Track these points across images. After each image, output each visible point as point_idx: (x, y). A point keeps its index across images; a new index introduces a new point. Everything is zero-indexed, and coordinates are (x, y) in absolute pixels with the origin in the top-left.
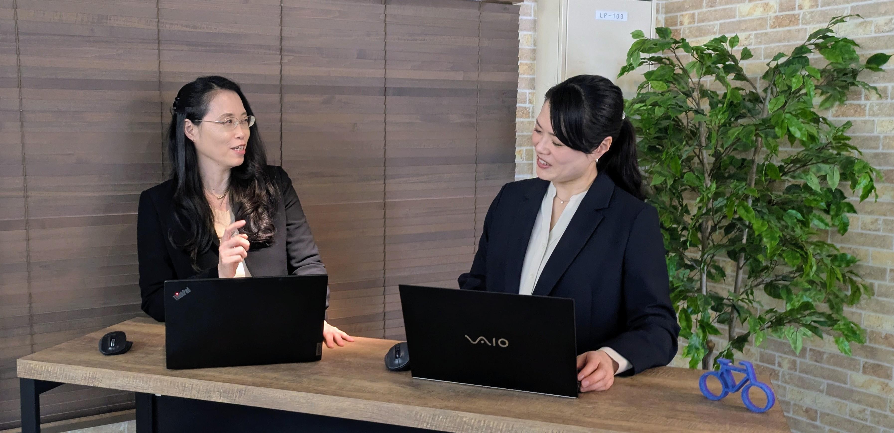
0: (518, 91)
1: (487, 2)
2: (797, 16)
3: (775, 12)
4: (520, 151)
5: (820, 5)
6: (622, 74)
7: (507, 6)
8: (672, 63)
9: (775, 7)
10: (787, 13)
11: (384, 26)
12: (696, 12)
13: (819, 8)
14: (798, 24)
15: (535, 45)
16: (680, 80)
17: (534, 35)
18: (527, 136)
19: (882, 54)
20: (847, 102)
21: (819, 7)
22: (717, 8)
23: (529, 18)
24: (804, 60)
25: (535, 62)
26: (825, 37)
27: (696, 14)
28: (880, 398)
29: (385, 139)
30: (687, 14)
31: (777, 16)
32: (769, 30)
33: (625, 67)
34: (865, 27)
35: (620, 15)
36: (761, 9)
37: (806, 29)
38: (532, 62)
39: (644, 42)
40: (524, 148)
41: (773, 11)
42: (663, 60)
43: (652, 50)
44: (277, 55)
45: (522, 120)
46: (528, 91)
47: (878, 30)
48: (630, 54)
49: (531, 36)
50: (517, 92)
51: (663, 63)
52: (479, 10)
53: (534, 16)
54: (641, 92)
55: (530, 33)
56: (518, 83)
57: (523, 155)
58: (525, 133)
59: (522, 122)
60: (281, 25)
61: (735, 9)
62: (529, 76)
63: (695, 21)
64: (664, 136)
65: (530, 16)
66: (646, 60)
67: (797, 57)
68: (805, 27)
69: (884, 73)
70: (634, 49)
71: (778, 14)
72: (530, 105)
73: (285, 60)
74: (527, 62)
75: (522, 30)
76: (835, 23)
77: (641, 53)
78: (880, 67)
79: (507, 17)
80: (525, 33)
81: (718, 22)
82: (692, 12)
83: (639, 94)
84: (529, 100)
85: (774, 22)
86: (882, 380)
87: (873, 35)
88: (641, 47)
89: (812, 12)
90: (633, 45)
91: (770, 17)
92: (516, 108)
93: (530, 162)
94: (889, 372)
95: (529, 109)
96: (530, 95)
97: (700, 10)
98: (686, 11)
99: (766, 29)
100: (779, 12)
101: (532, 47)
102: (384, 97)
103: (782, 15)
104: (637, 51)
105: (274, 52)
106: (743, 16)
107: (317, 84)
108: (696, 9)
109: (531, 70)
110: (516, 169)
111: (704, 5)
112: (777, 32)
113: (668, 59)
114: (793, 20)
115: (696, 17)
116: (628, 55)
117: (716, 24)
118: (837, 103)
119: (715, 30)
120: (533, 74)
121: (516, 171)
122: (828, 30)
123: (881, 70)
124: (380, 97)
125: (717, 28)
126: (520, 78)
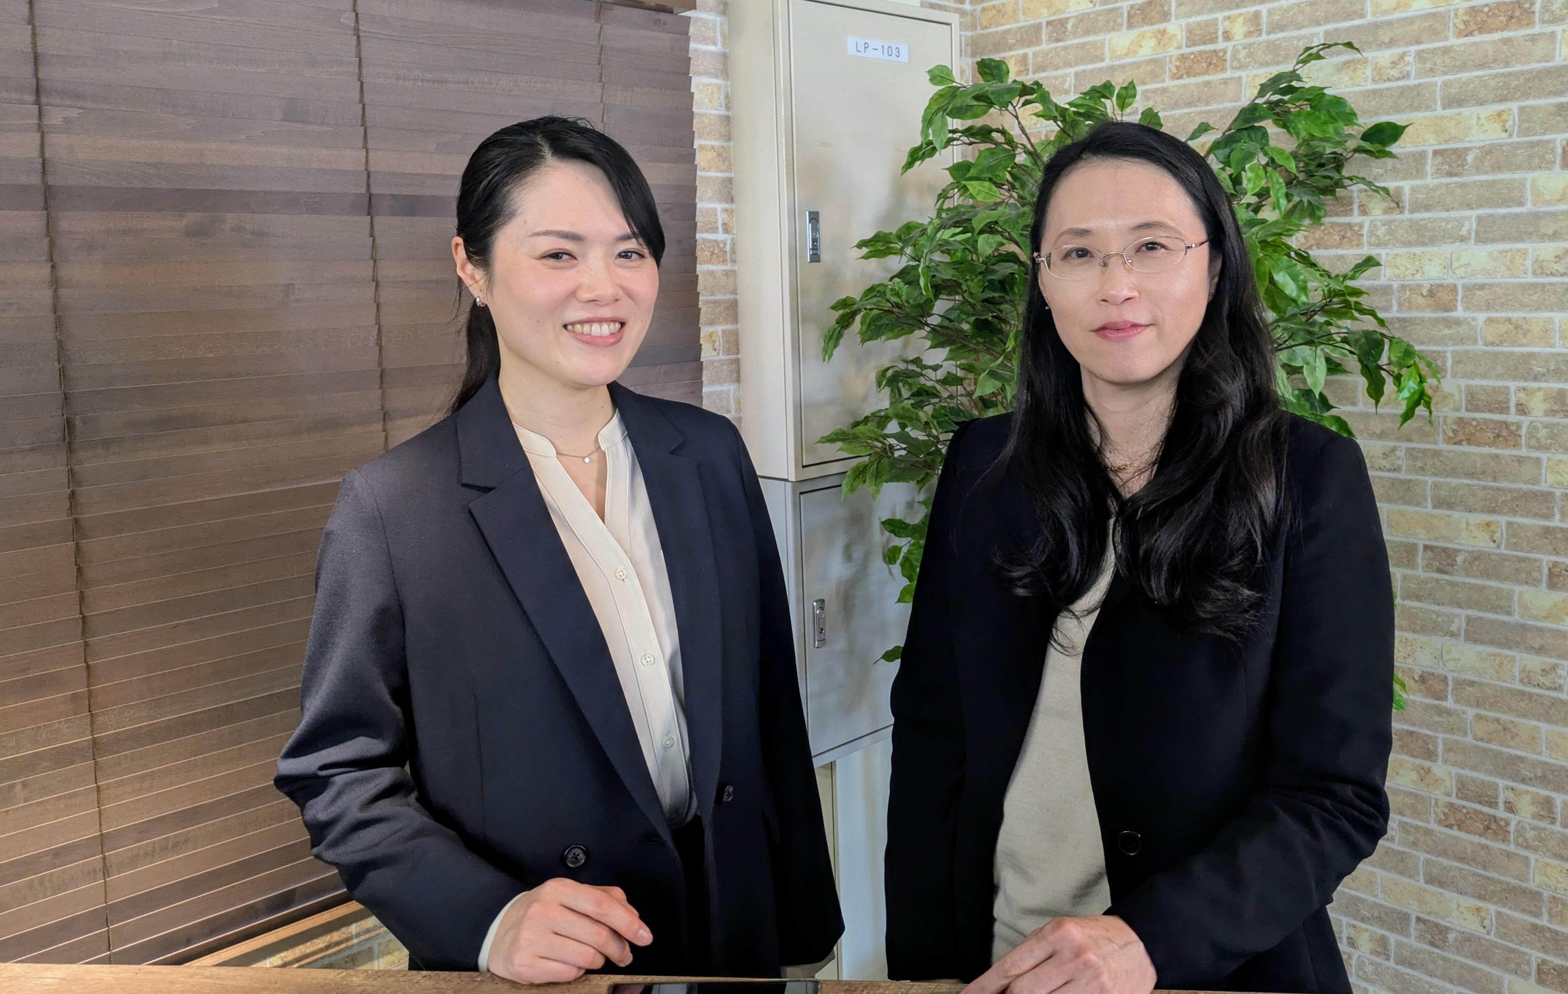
0: (698, 206)
1: (615, 4)
2: (1221, 54)
3: (1179, 48)
4: (710, 336)
5: (1264, 29)
6: (909, 165)
7: (662, 16)
8: (1010, 141)
9: (1179, 37)
10: (1202, 48)
11: (354, 42)
12: (1030, 51)
13: (1264, 37)
14: (1223, 69)
15: (728, 108)
16: (1025, 178)
17: (726, 86)
18: (723, 302)
19: (1389, 124)
20: (1326, 220)
21: (1264, 34)
22: (1069, 43)
23: (712, 48)
24: (1259, 135)
25: (731, 144)
26: (1290, 90)
27: (1030, 56)
28: (1416, 796)
29: (378, 323)
30: (1012, 56)
31: (1182, 55)
32: (1169, 83)
33: (920, 148)
34: (1354, 71)
35: (894, 49)
36: (1153, 42)
37: (1240, 78)
38: (725, 144)
39: (954, 92)
40: (719, 329)
41: (1175, 45)
42: (994, 134)
43: (969, 113)
44: (22, 102)
45: (711, 267)
46: (719, 206)
47: (1379, 75)
48: (928, 121)
49: (719, 88)
50: (695, 208)
51: (992, 141)
52: (598, 19)
53: (723, 45)
54: (945, 207)
55: (715, 81)
56: (695, 188)
57: (717, 343)
58: (719, 297)
59: (712, 273)
60: (31, 20)
61: (1103, 44)
62: (719, 175)
63: (1028, 70)
64: (1000, 297)
65: (715, 43)
66: (956, 136)
67: (1246, 129)
68: (1237, 74)
69: (1395, 160)
70: (935, 107)
71: (1186, 50)
72: (726, 236)
73: (55, 117)
74: (713, 143)
75: (699, 74)
76: (1305, 62)
77: (948, 117)
78: (1387, 149)
79: (660, 39)
80: (706, 80)
81: (1072, 70)
82: (1021, 52)
83: (940, 210)
84: (724, 224)
85: (1177, 67)
86: (1418, 761)
87: (1370, 86)
88: (949, 103)
89: (1251, 45)
90: (933, 100)
91: (1171, 56)
92: (696, 241)
93: (733, 357)
94: (1431, 747)
95: (725, 244)
96: (725, 215)
97: (1037, 48)
98: (1010, 49)
99: (1164, 81)
100: (1187, 46)
101: (723, 112)
102: (368, 218)
103: (1192, 53)
104: (941, 113)
105: (14, 96)
106: (1119, 57)
107: (164, 185)
108: (1029, 46)
109: (724, 162)
110: (704, 372)
111: (1044, 37)
112: (1184, 86)
113: (1003, 132)
114: (1215, 61)
115: (1030, 61)
116: (923, 122)
117: (1068, 75)
118: (1307, 222)
119: (1066, 86)
120: (729, 169)
121: (704, 378)
122: (1293, 75)
123: (1389, 155)
124: (356, 218)
125: (1070, 81)
126: (701, 177)
